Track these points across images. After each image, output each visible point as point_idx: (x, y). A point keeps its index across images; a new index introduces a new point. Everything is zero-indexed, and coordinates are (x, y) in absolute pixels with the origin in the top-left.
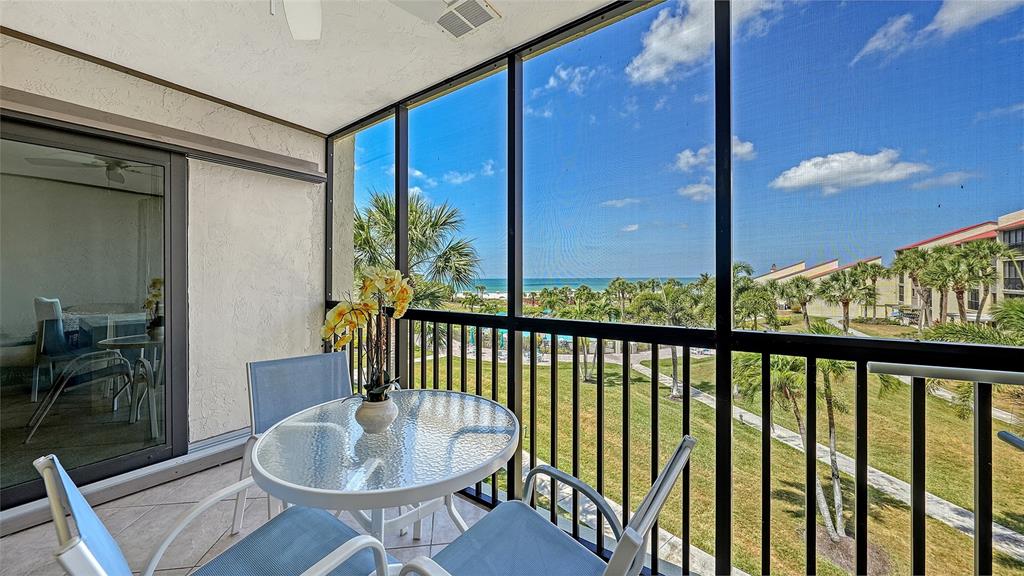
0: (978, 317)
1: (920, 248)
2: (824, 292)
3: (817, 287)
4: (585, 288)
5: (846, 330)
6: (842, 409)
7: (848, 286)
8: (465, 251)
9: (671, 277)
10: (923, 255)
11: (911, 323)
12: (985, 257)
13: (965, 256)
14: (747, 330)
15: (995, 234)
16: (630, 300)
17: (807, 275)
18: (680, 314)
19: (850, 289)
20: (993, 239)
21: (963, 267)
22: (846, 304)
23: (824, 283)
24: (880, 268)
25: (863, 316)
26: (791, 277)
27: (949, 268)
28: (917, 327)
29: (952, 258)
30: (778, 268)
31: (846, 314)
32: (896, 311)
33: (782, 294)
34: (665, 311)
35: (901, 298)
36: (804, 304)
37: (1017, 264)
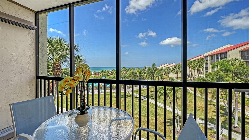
0: (201, 76)
1: (190, 60)
2: (173, 71)
3: (171, 69)
4: (114, 70)
5: (177, 80)
6: (179, 99)
7: (177, 69)
8: (81, 58)
9: (137, 67)
10: (191, 62)
11: (189, 78)
12: (202, 62)
13: (199, 62)
14: (157, 81)
15: (203, 57)
16: (127, 73)
17: (169, 66)
18: (141, 77)
19: (178, 70)
20: (203, 58)
21: (198, 65)
22: (177, 74)
23: (173, 68)
26: (166, 67)
27: (196, 65)
28: (190, 79)
29: (196, 62)
30: (162, 65)
31: (177, 76)
33: (164, 71)
34: (137, 76)
36: (168, 74)
37: (207, 64)
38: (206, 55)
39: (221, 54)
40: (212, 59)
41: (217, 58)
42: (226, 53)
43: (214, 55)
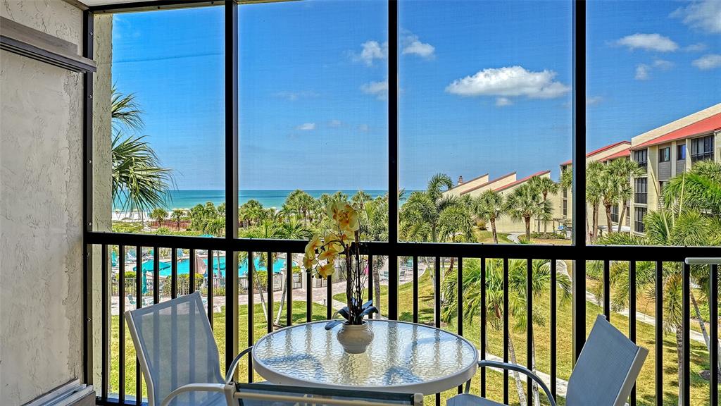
0: (619, 229)
2: (510, 207)
3: (504, 202)
4: (253, 204)
6: (540, 322)
7: (529, 201)
12: (624, 174)
13: (611, 174)
15: (629, 153)
17: (494, 187)
19: (531, 204)
20: (628, 157)
21: (610, 184)
22: (528, 220)
23: (510, 198)
24: (550, 182)
25: (537, 231)
26: (481, 190)
27: (601, 184)
29: (602, 174)
30: (464, 180)
31: (528, 229)
32: (561, 225)
33: (476, 209)
35: (565, 212)
36: (493, 220)
37: (642, 181)
38: (638, 141)
39: (695, 140)
40: (661, 160)
41: (680, 156)
42: (712, 136)
43: (670, 143)
